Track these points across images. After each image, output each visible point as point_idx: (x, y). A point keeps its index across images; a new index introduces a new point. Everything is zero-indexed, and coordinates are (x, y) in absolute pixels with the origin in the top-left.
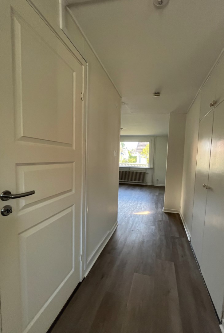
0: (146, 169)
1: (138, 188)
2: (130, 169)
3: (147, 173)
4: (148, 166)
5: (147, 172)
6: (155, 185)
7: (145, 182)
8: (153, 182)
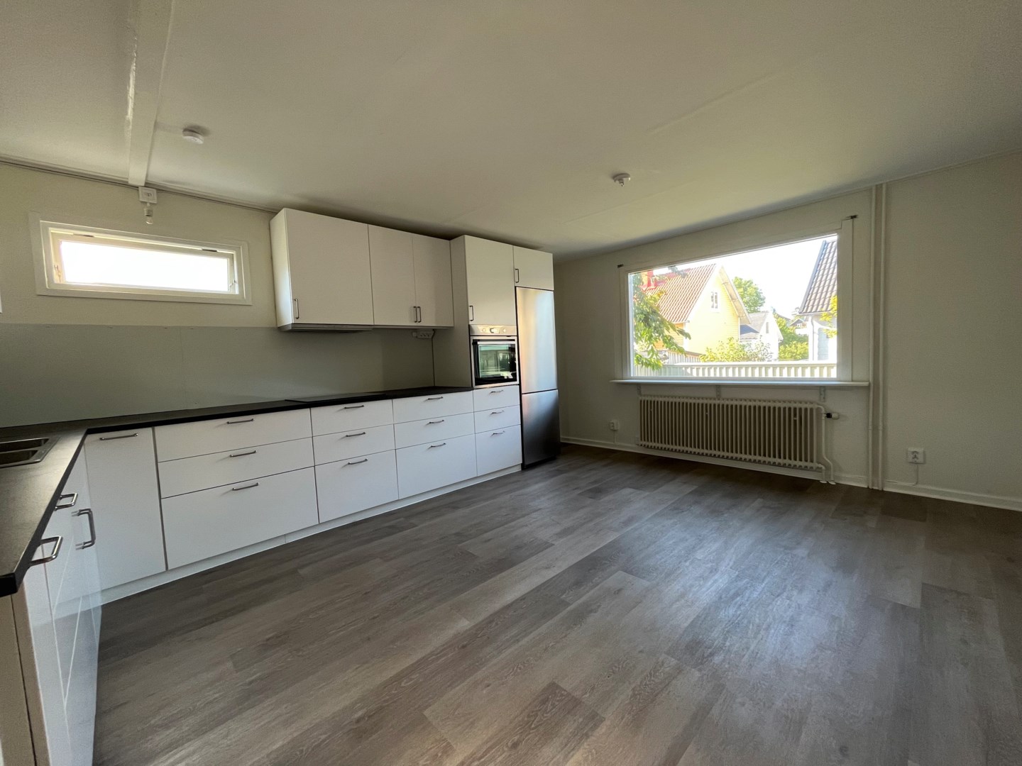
0: (822, 390)
1: (758, 503)
2: (725, 394)
3: (829, 416)
4: (834, 374)
5: (833, 404)
6: (897, 485)
7: (815, 465)
8: (876, 461)
